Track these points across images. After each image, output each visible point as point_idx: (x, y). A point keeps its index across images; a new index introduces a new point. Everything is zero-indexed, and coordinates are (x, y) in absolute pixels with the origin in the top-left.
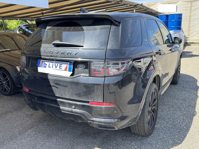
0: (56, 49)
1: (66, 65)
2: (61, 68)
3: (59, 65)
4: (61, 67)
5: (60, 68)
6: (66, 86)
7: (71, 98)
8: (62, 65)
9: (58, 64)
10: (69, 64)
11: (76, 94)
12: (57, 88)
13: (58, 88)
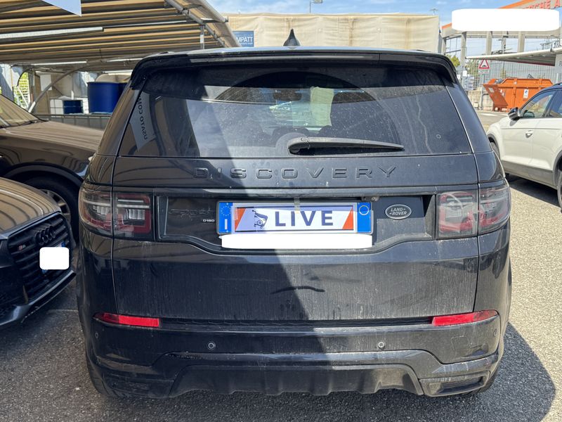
0: (304, 160)
1: (348, 212)
2: (331, 224)
3: (318, 214)
4: (327, 221)
5: (324, 224)
6: (358, 281)
7: (373, 318)
8: (330, 212)
9: (314, 213)
10: (358, 206)
11: (392, 301)
12: (318, 290)
13: (323, 291)
